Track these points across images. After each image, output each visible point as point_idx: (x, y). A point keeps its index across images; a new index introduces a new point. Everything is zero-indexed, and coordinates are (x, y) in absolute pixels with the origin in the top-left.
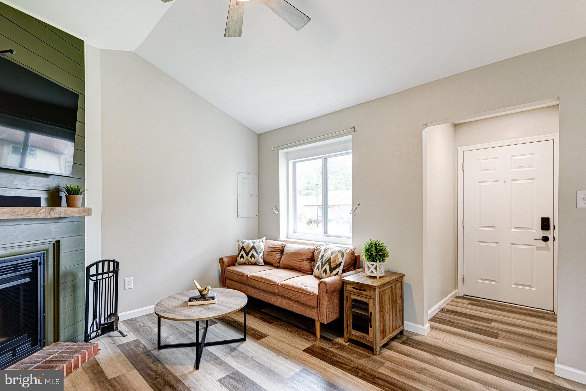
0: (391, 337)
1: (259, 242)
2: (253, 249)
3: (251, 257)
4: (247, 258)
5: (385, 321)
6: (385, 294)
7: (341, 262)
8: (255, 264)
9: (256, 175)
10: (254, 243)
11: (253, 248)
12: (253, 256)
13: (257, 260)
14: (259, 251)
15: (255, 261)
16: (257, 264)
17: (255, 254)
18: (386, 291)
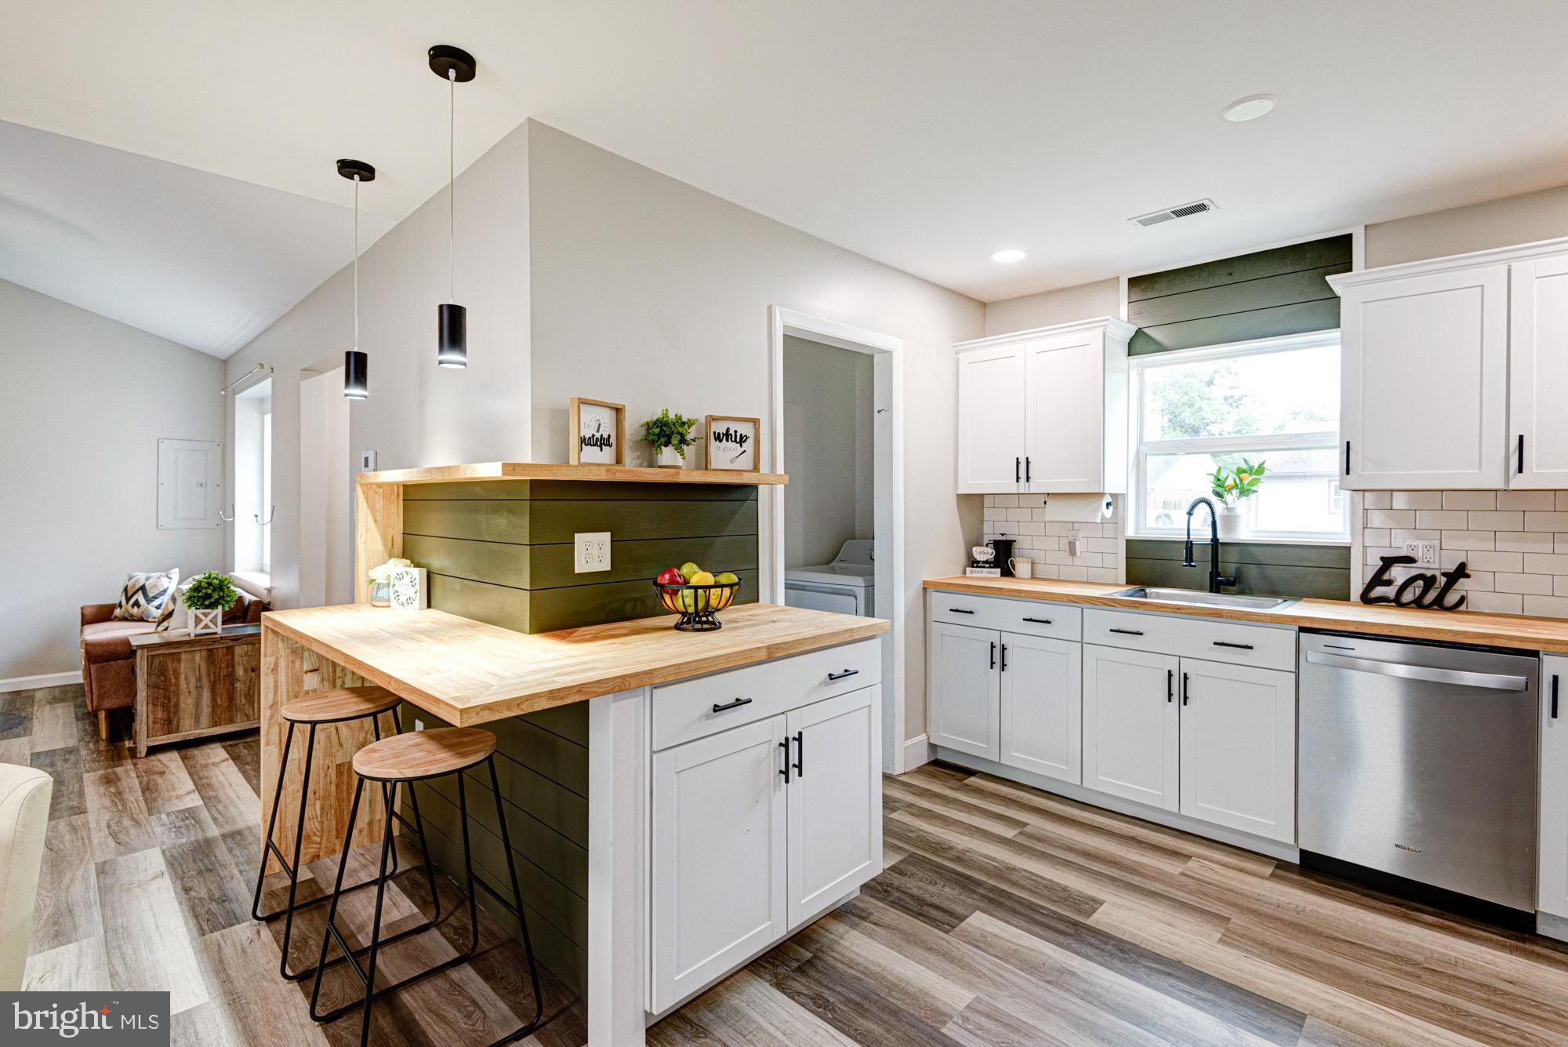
0: (203, 734)
1: (159, 578)
2: (140, 592)
3: (133, 606)
4: (126, 609)
5: (177, 705)
6: (179, 661)
7: (173, 610)
8: (142, 620)
9: (216, 443)
10: (148, 579)
11: (143, 588)
12: (137, 604)
13: (143, 613)
14: (151, 595)
15: (140, 614)
16: (145, 619)
17: (142, 601)
18: (183, 656)
